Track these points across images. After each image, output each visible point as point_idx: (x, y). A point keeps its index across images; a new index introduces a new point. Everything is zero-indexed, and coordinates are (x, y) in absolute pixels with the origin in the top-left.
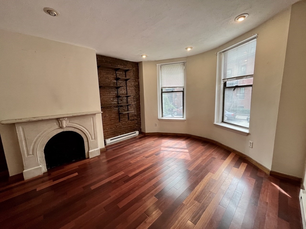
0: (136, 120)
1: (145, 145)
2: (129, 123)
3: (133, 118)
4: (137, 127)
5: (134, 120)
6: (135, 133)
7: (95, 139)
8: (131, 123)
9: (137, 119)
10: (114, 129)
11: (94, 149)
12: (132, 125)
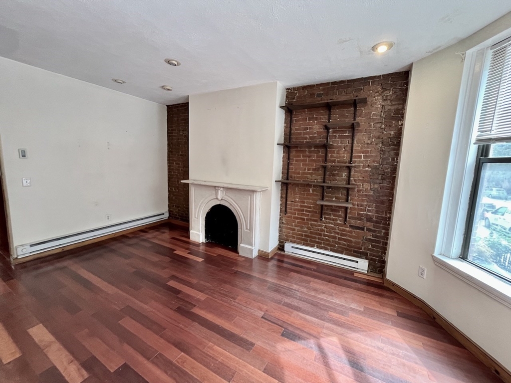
0: (369, 230)
1: (330, 299)
2: (344, 230)
3: (358, 223)
4: (369, 249)
5: (362, 229)
6: (357, 262)
7: (250, 230)
8: (350, 232)
9: (374, 231)
10: (305, 229)
11: (246, 244)
12: (353, 240)
